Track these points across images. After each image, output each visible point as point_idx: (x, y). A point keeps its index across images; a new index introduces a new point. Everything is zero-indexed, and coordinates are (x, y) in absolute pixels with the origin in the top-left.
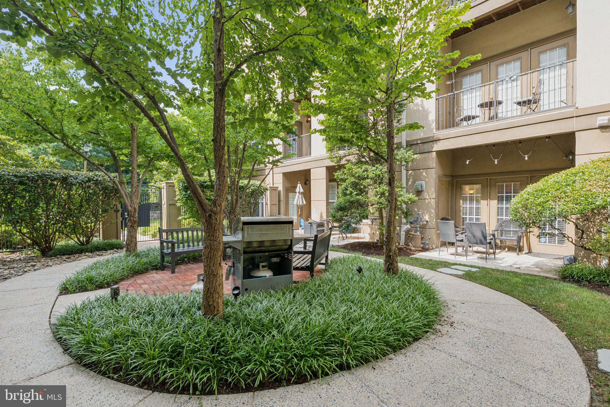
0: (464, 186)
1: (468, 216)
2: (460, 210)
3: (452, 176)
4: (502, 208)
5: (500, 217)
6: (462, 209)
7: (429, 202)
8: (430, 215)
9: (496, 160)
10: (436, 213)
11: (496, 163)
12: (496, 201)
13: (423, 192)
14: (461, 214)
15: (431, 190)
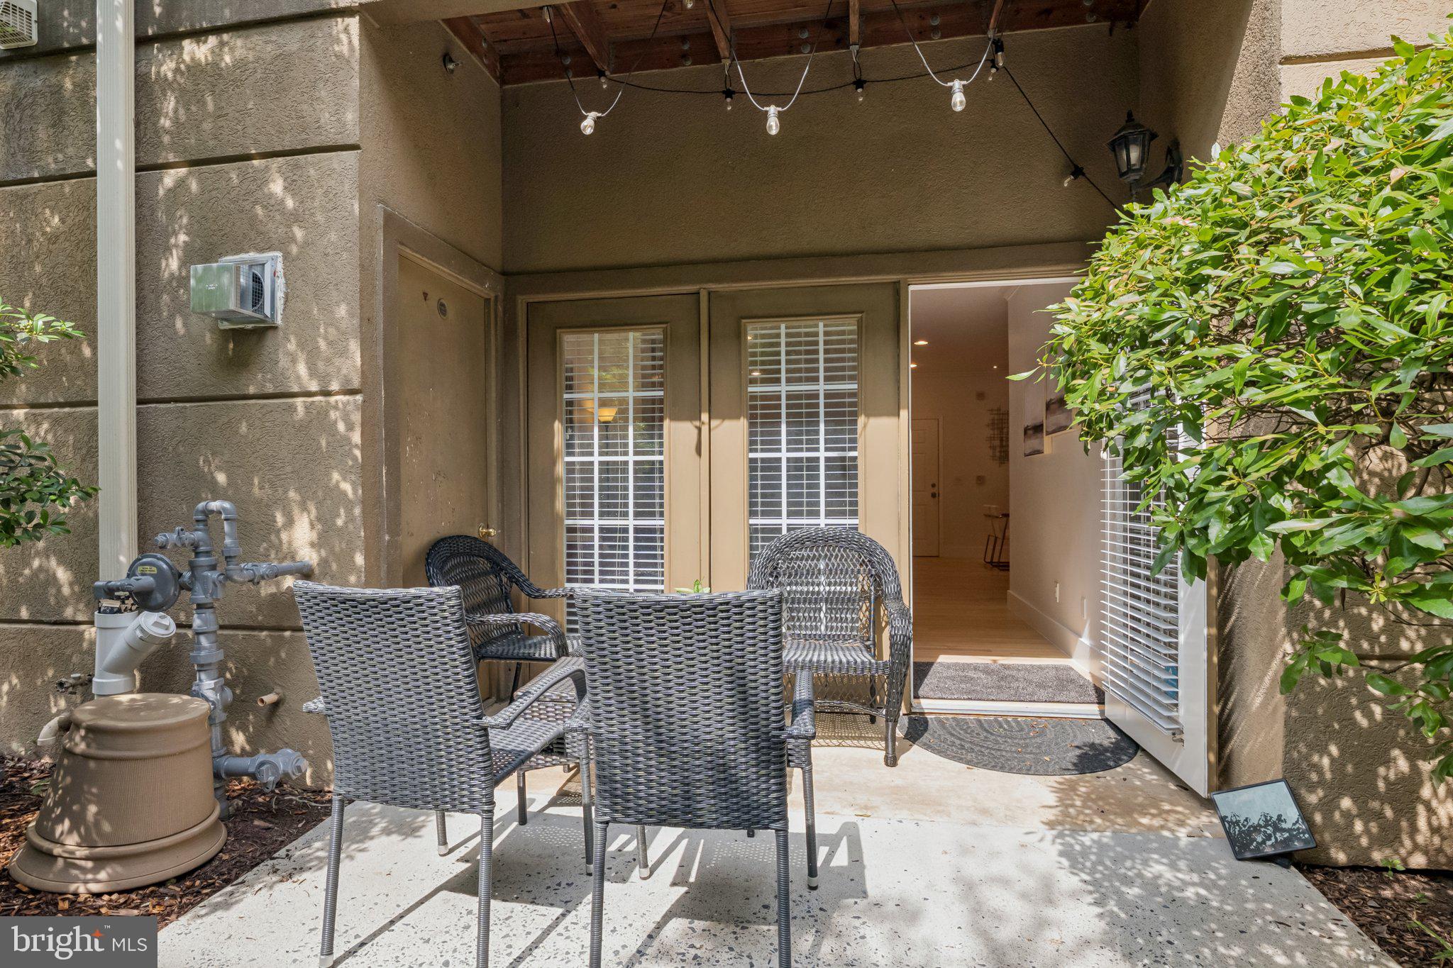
0: (570, 341)
1: (596, 522)
2: (553, 481)
3: (504, 273)
4: (773, 465)
5: (759, 521)
6: (560, 470)
7: (319, 418)
8: (325, 525)
9: (772, 110)
10: (370, 502)
11: (773, 126)
12: (742, 424)
13: (270, 341)
14: (560, 505)
15: (332, 323)
